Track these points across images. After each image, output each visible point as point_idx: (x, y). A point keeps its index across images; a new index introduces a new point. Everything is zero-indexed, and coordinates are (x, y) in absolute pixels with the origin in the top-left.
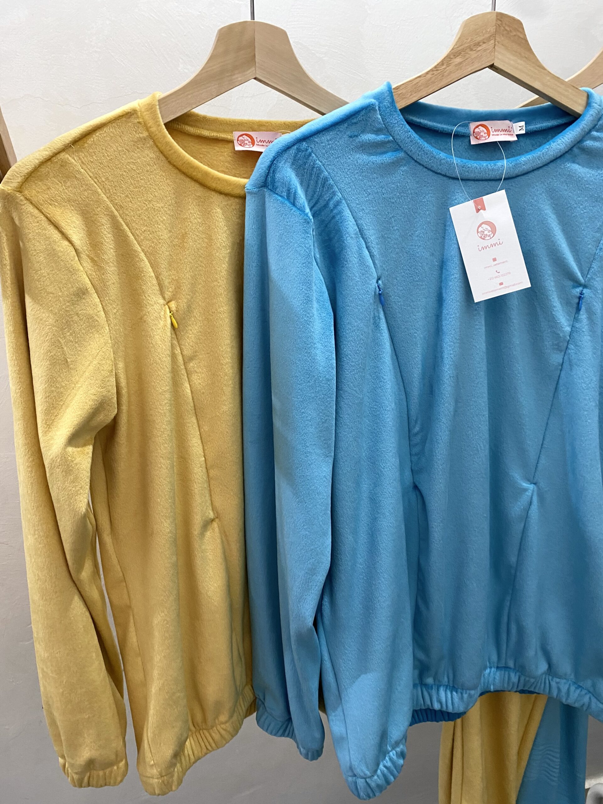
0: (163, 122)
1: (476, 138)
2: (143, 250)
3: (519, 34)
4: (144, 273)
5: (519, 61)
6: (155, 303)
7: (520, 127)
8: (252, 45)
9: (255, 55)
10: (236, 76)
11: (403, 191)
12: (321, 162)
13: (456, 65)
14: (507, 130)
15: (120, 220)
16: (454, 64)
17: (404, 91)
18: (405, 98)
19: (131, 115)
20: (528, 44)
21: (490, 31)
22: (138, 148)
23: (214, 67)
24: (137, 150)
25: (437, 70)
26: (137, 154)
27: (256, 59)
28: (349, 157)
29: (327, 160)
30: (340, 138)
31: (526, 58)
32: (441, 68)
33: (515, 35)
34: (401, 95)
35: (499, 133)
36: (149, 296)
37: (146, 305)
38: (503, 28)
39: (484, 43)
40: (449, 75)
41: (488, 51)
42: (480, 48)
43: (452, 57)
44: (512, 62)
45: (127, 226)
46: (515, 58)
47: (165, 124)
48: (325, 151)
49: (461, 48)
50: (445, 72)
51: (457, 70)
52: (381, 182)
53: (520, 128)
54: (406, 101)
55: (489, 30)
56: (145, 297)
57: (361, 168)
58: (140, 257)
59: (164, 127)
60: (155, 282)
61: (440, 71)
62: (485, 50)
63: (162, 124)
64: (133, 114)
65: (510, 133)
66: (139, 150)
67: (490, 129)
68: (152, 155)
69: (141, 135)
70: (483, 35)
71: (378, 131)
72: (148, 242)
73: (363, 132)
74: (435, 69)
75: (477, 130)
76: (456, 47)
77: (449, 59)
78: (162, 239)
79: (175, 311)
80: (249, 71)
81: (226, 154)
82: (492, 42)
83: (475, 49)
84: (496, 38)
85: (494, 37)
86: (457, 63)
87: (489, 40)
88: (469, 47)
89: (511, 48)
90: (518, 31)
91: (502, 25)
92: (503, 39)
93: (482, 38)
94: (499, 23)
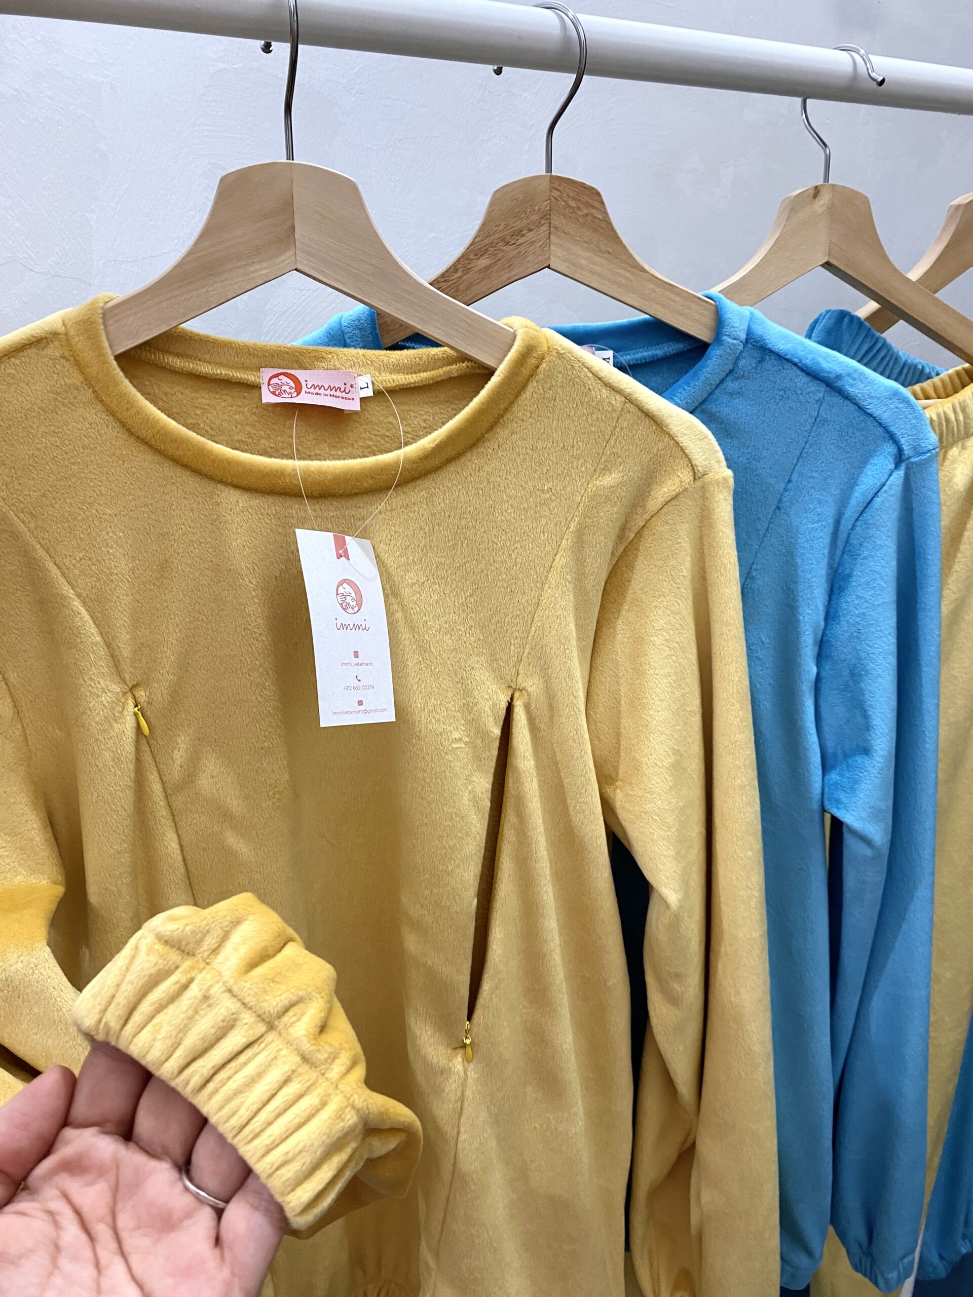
0: (113, 352)
2: (79, 595)
3: (594, 212)
4: (80, 638)
5: (596, 259)
6: (104, 692)
8: (287, 207)
9: (293, 227)
10: (256, 267)
15: (32, 540)
16: (476, 269)
19: (47, 343)
20: (613, 230)
21: (539, 209)
22: (63, 405)
23: (211, 250)
24: (63, 408)
26: (61, 416)
27: (297, 236)
31: (609, 253)
32: (452, 278)
33: (587, 215)
36: (91, 678)
37: (86, 696)
38: (563, 203)
39: (530, 230)
41: (538, 245)
42: (523, 240)
43: (472, 257)
44: (583, 262)
45: (46, 550)
47: (118, 358)
49: (486, 241)
50: (460, 284)
51: (483, 279)
56: (84, 680)
58: (75, 608)
59: (115, 363)
60: (102, 652)
61: (451, 282)
63: (112, 358)
64: (52, 340)
66: (65, 409)
68: (93, 419)
69: (69, 381)
70: (527, 218)
72: (88, 580)
74: (443, 280)
76: (477, 240)
77: (468, 262)
78: (117, 574)
79: (145, 704)
80: (283, 258)
81: (246, 409)
82: (544, 228)
83: (513, 242)
84: (552, 221)
85: (547, 219)
86: (482, 267)
87: (539, 225)
88: (503, 239)
89: (580, 237)
90: (593, 207)
91: (561, 197)
92: (564, 221)
93: (525, 222)
94: (554, 195)
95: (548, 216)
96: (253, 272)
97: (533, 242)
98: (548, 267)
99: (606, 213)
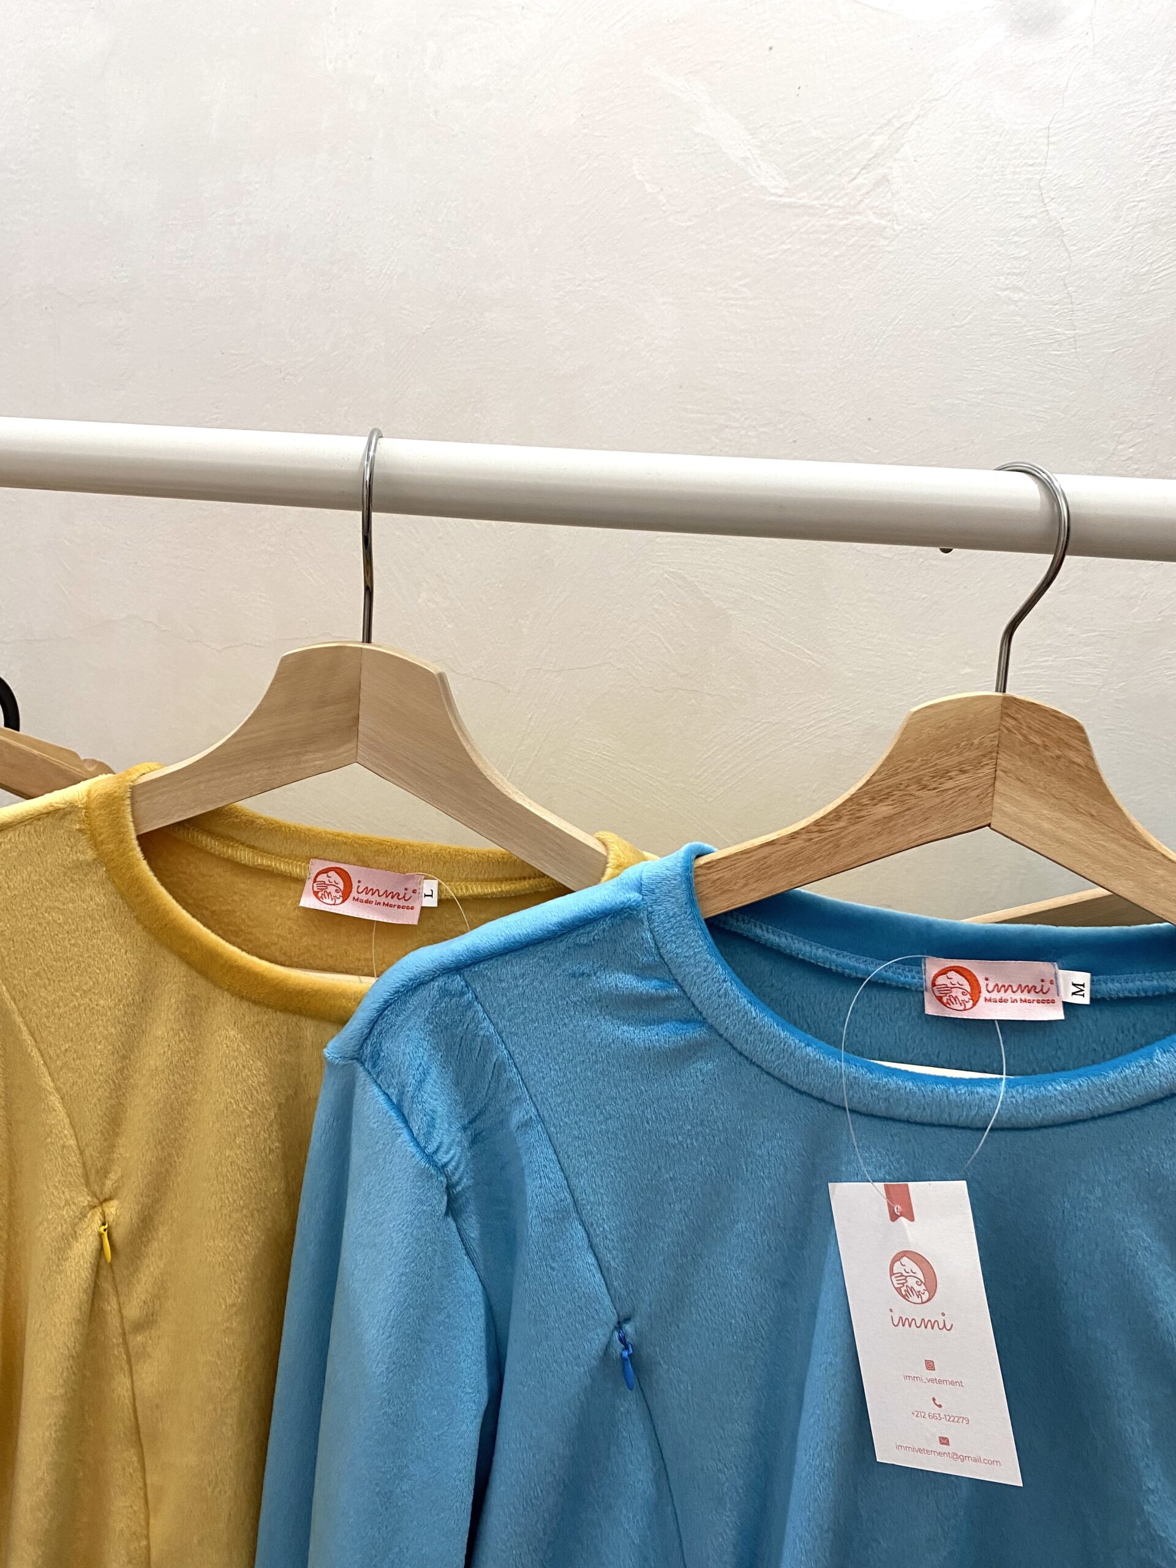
0: (136, 831)
1: (940, 999)
2: (58, 1090)
3: (1072, 755)
5: (1070, 823)
7: (1074, 985)
8: (353, 696)
9: (357, 718)
10: (310, 756)
11: (702, 1121)
12: (495, 1025)
13: (876, 823)
14: (1035, 987)
15: (19, 1020)
16: (870, 820)
17: (728, 874)
18: (728, 891)
19: (65, 814)
20: (1100, 782)
21: (981, 744)
22: (72, 881)
23: (262, 733)
24: (71, 885)
25: (820, 831)
26: (69, 893)
27: (361, 728)
28: (566, 1021)
29: (510, 1021)
30: (545, 976)
31: (1092, 816)
32: (831, 828)
33: (1058, 757)
34: (718, 883)
35: (1009, 995)
38: (1020, 737)
39: (963, 772)
40: (854, 844)
41: (974, 793)
42: (950, 784)
43: (865, 801)
44: (1046, 825)
45: (32, 1034)
46: (1058, 815)
47: (139, 838)
48: (508, 1001)
49: (890, 782)
50: (843, 838)
51: (879, 834)
52: (642, 1092)
53: (1075, 989)
54: (730, 898)
55: (976, 741)
57: (592, 1050)
58: (50, 1103)
59: (135, 843)
60: (74, 1157)
61: (829, 834)
62: (964, 790)
63: (134, 836)
64: (70, 813)
65: (1045, 997)
66: (74, 885)
67: (982, 983)
68: (101, 899)
69: (81, 857)
70: (960, 754)
71: (642, 972)
72: (70, 1075)
73: (605, 968)
74: (816, 829)
75: (941, 980)
76: (877, 777)
77: (858, 807)
80: (343, 749)
82: (987, 770)
83: (935, 785)
84: (999, 761)
85: (991, 758)
86: (879, 817)
87: (978, 764)
88: (919, 781)
89: (1045, 788)
90: (1069, 746)
91: (1019, 729)
92: (1020, 763)
93: (956, 759)
94: (1008, 725)
95: (994, 754)
96: (306, 762)
97: (967, 789)
98: (989, 825)
99: (1092, 758)
